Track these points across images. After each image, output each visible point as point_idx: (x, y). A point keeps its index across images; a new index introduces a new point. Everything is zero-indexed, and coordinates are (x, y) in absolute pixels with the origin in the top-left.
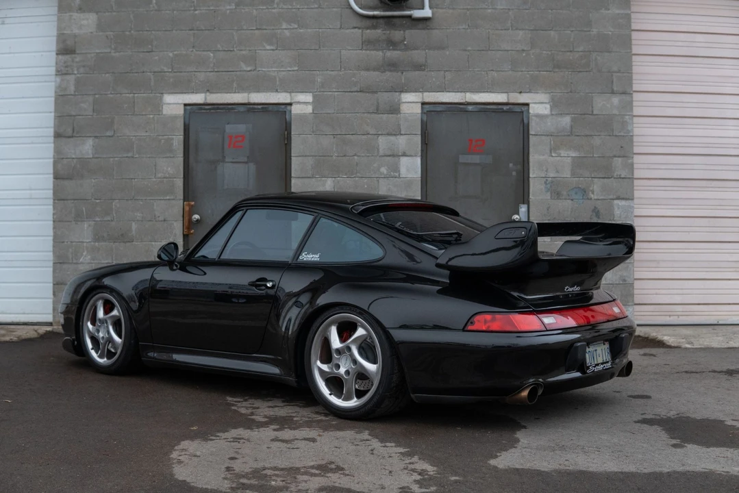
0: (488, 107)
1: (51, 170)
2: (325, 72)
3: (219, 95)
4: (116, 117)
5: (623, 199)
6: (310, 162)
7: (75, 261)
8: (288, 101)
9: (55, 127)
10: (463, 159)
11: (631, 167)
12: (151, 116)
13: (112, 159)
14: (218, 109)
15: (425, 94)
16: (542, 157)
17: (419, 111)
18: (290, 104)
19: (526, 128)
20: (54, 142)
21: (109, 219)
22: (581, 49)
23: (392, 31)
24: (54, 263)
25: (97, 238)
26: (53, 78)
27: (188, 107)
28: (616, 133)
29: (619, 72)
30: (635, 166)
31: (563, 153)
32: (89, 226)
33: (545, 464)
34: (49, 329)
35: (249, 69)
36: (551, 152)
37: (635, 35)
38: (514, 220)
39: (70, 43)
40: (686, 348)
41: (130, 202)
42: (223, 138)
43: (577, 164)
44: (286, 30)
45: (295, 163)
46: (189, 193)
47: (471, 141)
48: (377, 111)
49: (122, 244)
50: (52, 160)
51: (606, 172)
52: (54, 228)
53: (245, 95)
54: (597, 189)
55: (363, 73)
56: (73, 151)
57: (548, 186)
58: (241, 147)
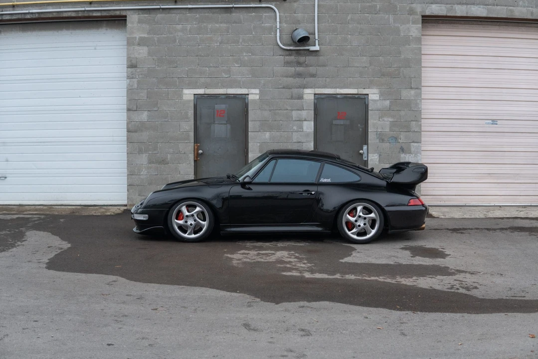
0: (348, 96)
1: (125, 126)
2: (265, 78)
3: (211, 90)
4: (159, 100)
5: (416, 142)
6: (258, 123)
7: (138, 174)
8: (247, 93)
9: (127, 104)
10: (335, 122)
11: (420, 126)
12: (177, 100)
13: (157, 122)
14: (211, 96)
15: (316, 89)
16: (375, 121)
17: (313, 98)
18: (248, 94)
19: (367, 107)
20: (127, 112)
21: (156, 152)
22: (396, 66)
23: (300, 57)
24: (128, 175)
25: (150, 162)
26: (125, 79)
27: (196, 96)
28: (413, 109)
29: (415, 77)
30: (422, 125)
31: (386, 119)
32: (146, 156)
33: (360, 261)
34: (125, 208)
35: (226, 76)
36: (379, 119)
37: (423, 57)
38: (360, 153)
39: (134, 62)
40: (441, 218)
41: (167, 144)
42: (214, 111)
43: (393, 125)
44: (246, 57)
45: (251, 124)
46: (197, 140)
47: (339, 113)
48: (292, 98)
49: (163, 165)
50: (126, 122)
51: (408, 130)
52: (127, 157)
53: (225, 89)
54: (402, 138)
55: (284, 78)
56: (137, 118)
57: (378, 136)
58: (223, 116)
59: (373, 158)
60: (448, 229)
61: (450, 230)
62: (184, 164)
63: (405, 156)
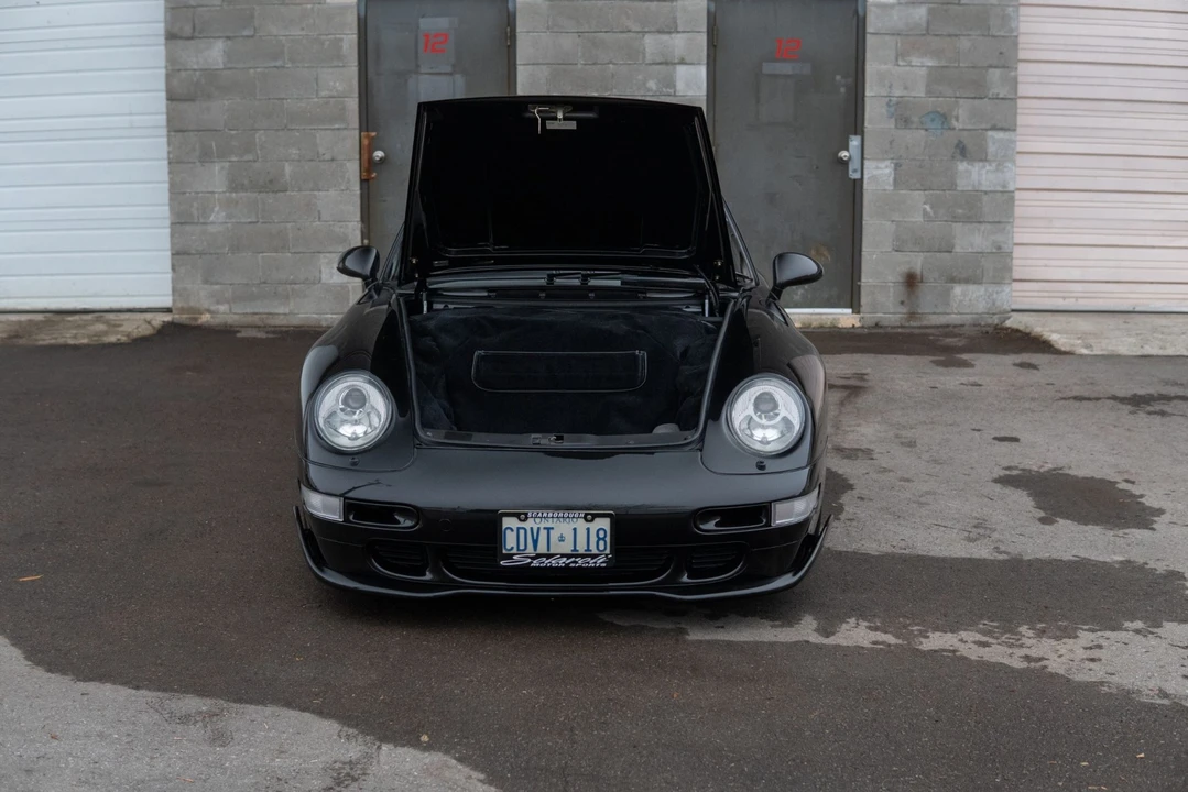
1: (162, 85)
4: (257, 8)
5: (1001, 129)
6: (544, 72)
7: (202, 221)
9: (166, 21)
10: (768, 68)
11: (1014, 82)
12: (309, 6)
13: (252, 71)
16: (883, 67)
19: (861, 25)
20: (166, 45)
21: (251, 158)
24: (172, 224)
25: (235, 185)
28: (994, 32)
30: (1020, 79)
31: (915, 61)
32: (223, 168)
33: (875, 545)
34: (167, 318)
36: (897, 60)
38: (841, 159)
40: (1081, 356)
41: (280, 133)
42: (417, 37)
43: (936, 78)
45: (523, 74)
46: (367, 120)
47: (780, 41)
49: (271, 195)
50: (163, 71)
51: (978, 89)
52: (170, 173)
54: (963, 116)
56: (194, 60)
57: (892, 109)
58: (442, 51)
59: (875, 172)
60: (1114, 398)
61: (1122, 400)
62: (332, 193)
63: (970, 167)
